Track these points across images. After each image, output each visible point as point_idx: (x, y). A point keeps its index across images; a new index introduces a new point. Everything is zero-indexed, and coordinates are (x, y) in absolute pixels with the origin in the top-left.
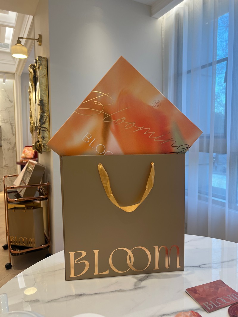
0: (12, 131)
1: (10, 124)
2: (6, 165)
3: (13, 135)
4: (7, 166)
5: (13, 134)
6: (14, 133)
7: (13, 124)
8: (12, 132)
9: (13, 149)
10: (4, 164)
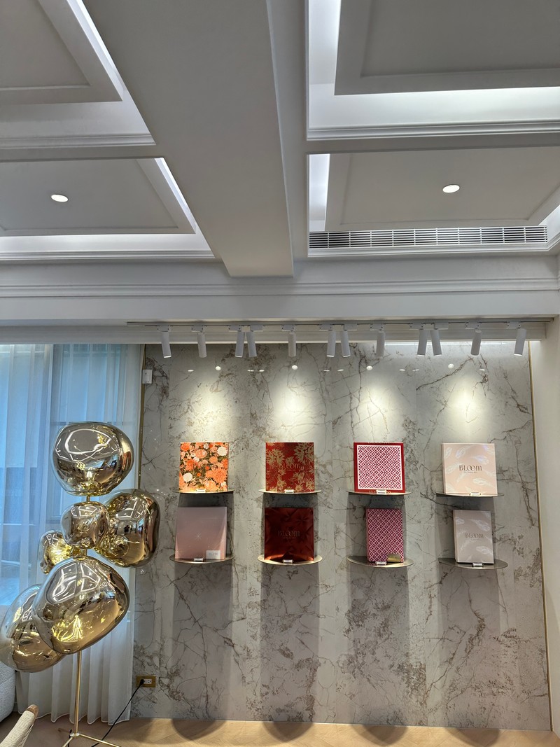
0: (528, 508)
1: (520, 485)
2: (508, 632)
3: (529, 523)
4: (512, 633)
5: (531, 519)
6: (534, 515)
7: (529, 486)
8: (528, 512)
9: (533, 573)
10: (503, 627)
